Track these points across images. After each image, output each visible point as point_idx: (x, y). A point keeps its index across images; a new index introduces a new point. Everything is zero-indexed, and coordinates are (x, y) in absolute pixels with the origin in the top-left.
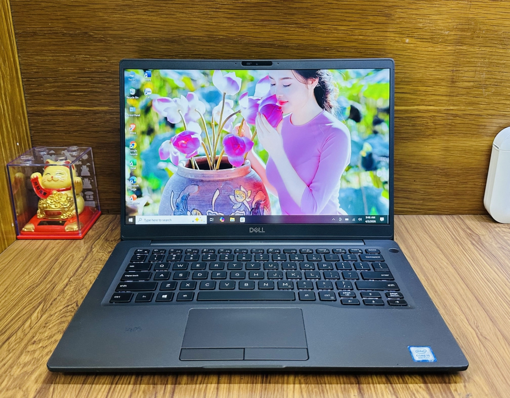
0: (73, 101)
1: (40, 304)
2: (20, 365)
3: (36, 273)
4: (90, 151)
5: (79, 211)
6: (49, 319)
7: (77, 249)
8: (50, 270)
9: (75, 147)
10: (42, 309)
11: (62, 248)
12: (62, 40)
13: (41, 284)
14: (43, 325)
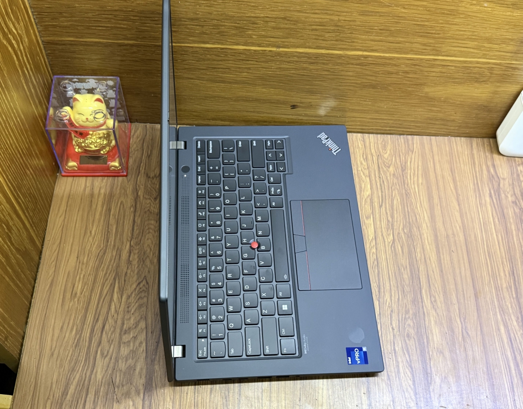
0: (94, 34)
1: (115, 280)
2: (123, 358)
6: (128, 301)
7: (123, 191)
8: (108, 229)
10: (119, 288)
11: (108, 189)
13: (107, 251)
14: (126, 310)
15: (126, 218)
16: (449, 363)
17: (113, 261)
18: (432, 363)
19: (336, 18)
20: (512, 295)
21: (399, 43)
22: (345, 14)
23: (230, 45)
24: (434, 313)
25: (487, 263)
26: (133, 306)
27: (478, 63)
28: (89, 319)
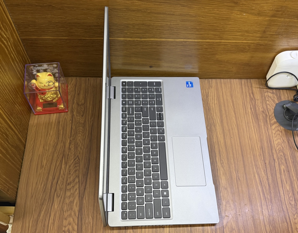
0: (47, 34)
1: (62, 158)
2: (67, 197)
3: (53, 134)
6: (70, 169)
8: (59, 132)
10: (65, 162)
12: (36, 8)
14: (69, 173)
15: (67, 126)
16: (230, 194)
17: (61, 149)
18: (221, 194)
19: (169, 23)
20: (262, 158)
21: (201, 35)
22: (173, 21)
23: (116, 38)
24: (222, 169)
25: (249, 143)
26: (72, 171)
27: (242, 43)
28: (50, 178)
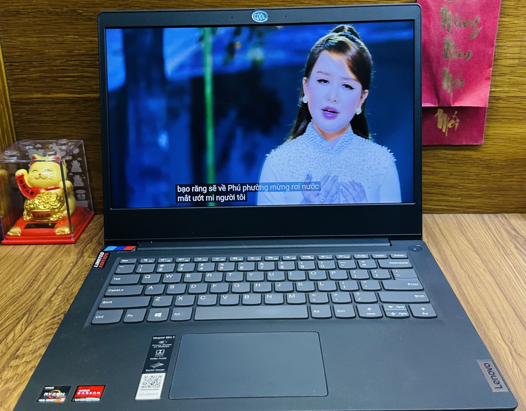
0: (61, 87)
1: (24, 314)
3: (21, 281)
4: (81, 144)
5: (71, 212)
6: (33, 331)
7: (66, 254)
8: (36, 277)
9: (65, 140)
10: (27, 321)
11: (50, 253)
12: (48, 19)
13: (26, 294)
14: (28, 338)
15: (61, 270)
26: (38, 336)
